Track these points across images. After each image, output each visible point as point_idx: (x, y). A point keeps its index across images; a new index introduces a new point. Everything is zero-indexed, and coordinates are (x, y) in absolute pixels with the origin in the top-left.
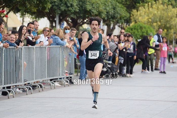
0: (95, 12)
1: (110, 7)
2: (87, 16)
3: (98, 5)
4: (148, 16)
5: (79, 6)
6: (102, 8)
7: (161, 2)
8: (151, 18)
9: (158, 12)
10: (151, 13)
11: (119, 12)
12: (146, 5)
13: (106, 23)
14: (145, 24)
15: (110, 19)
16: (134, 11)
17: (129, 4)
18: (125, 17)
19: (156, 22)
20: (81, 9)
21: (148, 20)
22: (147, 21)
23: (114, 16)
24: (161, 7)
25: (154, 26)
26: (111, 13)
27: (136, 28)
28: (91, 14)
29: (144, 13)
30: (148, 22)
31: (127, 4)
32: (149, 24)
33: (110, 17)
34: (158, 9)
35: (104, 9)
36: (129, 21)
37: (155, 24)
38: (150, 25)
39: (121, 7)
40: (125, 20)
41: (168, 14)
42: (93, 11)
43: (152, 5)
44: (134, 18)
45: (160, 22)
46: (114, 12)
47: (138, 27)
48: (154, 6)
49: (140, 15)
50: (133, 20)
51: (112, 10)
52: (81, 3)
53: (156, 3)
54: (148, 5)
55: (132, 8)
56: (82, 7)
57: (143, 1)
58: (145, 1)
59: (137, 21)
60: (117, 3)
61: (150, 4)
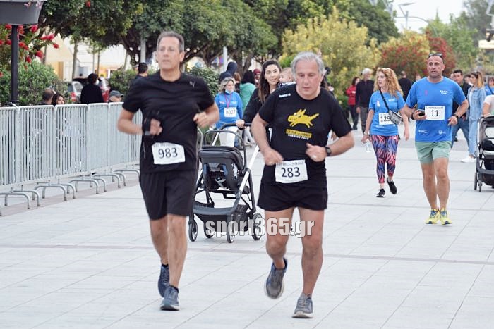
0: (215, 35)
1: (243, 25)
2: (199, 41)
3: (219, 21)
4: (313, 41)
5: (184, 23)
6: (226, 28)
7: (337, 17)
9: (331, 34)
10: (318, 36)
11: (259, 34)
12: (310, 20)
13: (233, 54)
15: (242, 47)
16: (288, 32)
17: (277, 20)
18: (270, 43)
20: (188, 30)
23: (250, 43)
24: (337, 25)
26: (243, 36)
28: (206, 38)
29: (305, 36)
31: (272, 19)
33: (241, 44)
35: (232, 29)
36: (277, 50)
39: (262, 25)
40: (269, 49)
41: (349, 38)
42: (210, 33)
43: (319, 21)
44: (288, 46)
45: (335, 52)
46: (250, 34)
48: (324, 24)
49: (299, 41)
50: (285, 49)
51: (246, 30)
52: (187, 18)
53: (327, 18)
54: (313, 20)
55: (282, 26)
56: (190, 25)
57: (303, 14)
58: (307, 13)
59: (292, 51)
60: (255, 17)
61: (316, 19)
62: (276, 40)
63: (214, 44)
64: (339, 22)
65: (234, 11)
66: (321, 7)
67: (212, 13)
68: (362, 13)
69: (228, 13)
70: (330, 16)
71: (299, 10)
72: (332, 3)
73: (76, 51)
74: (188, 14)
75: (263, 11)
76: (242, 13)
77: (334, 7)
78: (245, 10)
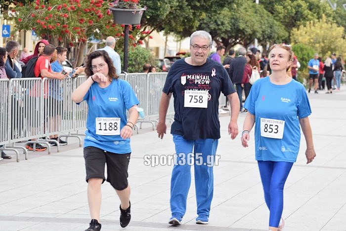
0: (249, 31)
1: (267, 25)
2: (240, 35)
3: (252, 23)
4: (310, 35)
5: (231, 24)
6: (257, 27)
7: (325, 20)
8: (312, 39)
9: (320, 31)
10: (313, 32)
11: (276, 31)
12: (308, 23)
13: (261, 43)
14: (306, 44)
15: (266, 39)
16: (295, 29)
17: (288, 22)
18: (283, 36)
19: (319, 43)
20: (233, 28)
21: (310, 41)
22: (308, 41)
23: (271, 36)
24: (325, 25)
25: (316, 47)
26: (267, 32)
27: (296, 49)
28: (244, 33)
29: (304, 32)
30: (310, 42)
31: (285, 22)
32: (310, 45)
33: (266, 37)
34: (321, 27)
35: (261, 28)
36: (288, 41)
37: (317, 45)
38: (312, 46)
39: (279, 26)
40: (283, 40)
41: (332, 34)
42: (247, 30)
43: (314, 23)
44: (294, 38)
45: (324, 42)
46: (271, 31)
47: (298, 48)
48: (317, 25)
49: (301, 35)
50: (292, 40)
51: (269, 28)
52: (233, 21)
53: (319, 21)
54: (310, 23)
55: (291, 26)
56: (234, 25)
57: (304, 19)
58: (306, 18)
59: (297, 41)
60: (275, 21)
61: (312, 22)
62: (287, 34)
63: (249, 37)
64: (326, 24)
65: (262, 17)
66: (315, 15)
67: (248, 18)
68: (341, 18)
69: (258, 18)
70: (321, 20)
71: (302, 16)
72: (322, 12)
73: (167, 40)
74: (233, 18)
75: (279, 17)
76: (266, 18)
77: (324, 15)
78: (268, 16)
